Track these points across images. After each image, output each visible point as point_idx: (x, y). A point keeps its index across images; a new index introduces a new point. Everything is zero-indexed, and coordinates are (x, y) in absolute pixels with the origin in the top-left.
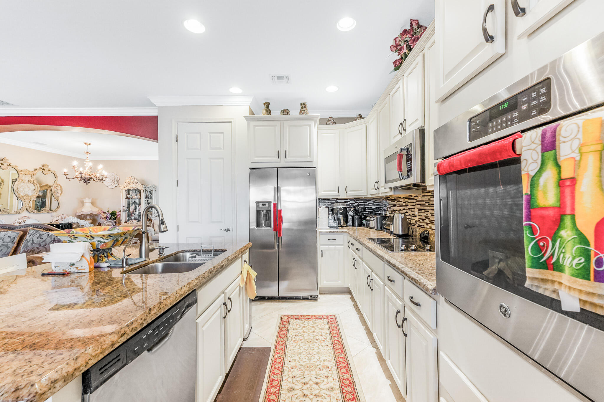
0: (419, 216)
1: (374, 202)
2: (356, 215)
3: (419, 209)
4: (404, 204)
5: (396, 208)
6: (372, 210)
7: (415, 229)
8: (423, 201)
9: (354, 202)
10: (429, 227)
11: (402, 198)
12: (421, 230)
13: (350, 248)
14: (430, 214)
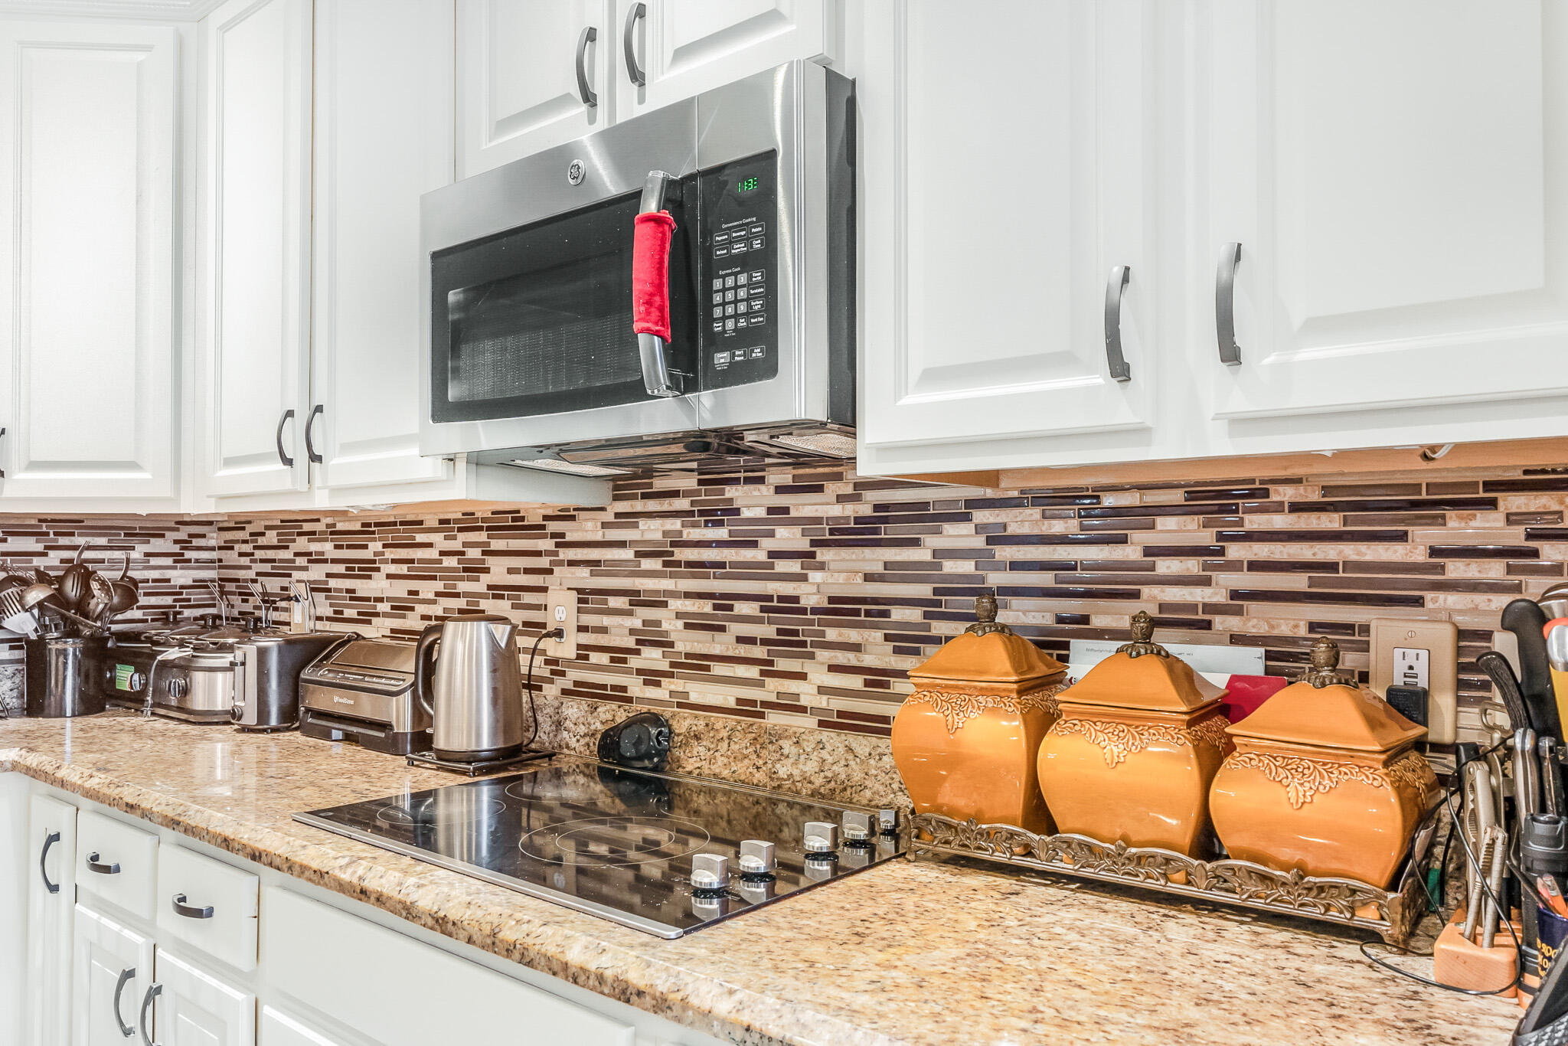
0: (582, 629)
1: (186, 545)
2: (67, 635)
3: (579, 591)
4: (451, 562)
5: (376, 586)
6: (168, 600)
7: (549, 710)
8: (622, 544)
9: (40, 547)
10: (667, 697)
11: (431, 521)
12: (603, 717)
13: (54, 888)
14: (680, 624)
